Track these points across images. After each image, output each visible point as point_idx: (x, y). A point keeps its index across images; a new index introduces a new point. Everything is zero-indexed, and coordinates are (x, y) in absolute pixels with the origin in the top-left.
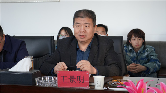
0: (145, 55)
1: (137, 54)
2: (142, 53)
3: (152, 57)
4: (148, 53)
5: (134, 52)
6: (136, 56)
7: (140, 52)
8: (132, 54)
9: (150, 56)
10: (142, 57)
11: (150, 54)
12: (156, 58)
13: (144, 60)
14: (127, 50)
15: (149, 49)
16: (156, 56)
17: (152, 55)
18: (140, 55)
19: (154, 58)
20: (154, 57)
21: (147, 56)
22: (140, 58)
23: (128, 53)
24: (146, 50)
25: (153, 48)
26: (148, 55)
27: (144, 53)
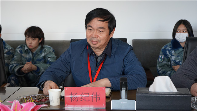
0: (42, 56)
1: (33, 55)
2: (39, 53)
3: (49, 59)
4: (45, 53)
5: (30, 53)
6: (32, 57)
7: (37, 53)
8: (28, 55)
9: (47, 58)
10: (39, 58)
11: (47, 56)
12: (53, 61)
13: (40, 61)
14: (21, 51)
15: (46, 50)
16: (53, 57)
17: (49, 56)
18: (36, 56)
19: (50, 61)
20: (51, 59)
21: (44, 58)
22: (36, 60)
23: (23, 55)
24: (43, 51)
25: (52, 48)
26: (45, 55)
27: (41, 53)
